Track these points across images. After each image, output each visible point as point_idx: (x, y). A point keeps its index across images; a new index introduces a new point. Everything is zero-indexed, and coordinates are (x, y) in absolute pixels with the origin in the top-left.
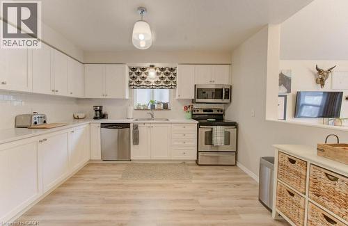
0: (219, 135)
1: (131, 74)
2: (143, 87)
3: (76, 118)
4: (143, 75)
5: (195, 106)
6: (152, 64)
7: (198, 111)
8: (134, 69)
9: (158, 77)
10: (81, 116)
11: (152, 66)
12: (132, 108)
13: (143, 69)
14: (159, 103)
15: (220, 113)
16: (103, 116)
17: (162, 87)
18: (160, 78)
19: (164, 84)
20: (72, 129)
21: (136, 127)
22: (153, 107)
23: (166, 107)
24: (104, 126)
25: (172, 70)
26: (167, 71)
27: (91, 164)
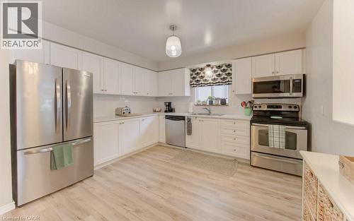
0: (276, 135)
1: (191, 75)
2: (202, 85)
3: (155, 111)
4: (202, 74)
5: (257, 102)
6: (208, 64)
7: (260, 107)
8: (194, 70)
9: (215, 74)
10: (157, 110)
11: (209, 66)
12: (192, 104)
13: (202, 69)
14: (217, 99)
15: (293, 109)
16: (171, 110)
17: (219, 84)
18: (217, 76)
19: (221, 81)
20: (144, 118)
21: (189, 120)
22: (211, 103)
23: (223, 102)
24: (168, 117)
25: (229, 66)
26: (224, 67)
27: (159, 145)
